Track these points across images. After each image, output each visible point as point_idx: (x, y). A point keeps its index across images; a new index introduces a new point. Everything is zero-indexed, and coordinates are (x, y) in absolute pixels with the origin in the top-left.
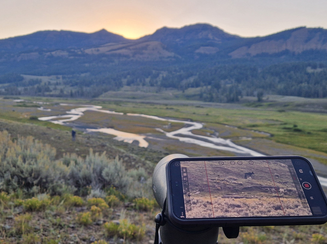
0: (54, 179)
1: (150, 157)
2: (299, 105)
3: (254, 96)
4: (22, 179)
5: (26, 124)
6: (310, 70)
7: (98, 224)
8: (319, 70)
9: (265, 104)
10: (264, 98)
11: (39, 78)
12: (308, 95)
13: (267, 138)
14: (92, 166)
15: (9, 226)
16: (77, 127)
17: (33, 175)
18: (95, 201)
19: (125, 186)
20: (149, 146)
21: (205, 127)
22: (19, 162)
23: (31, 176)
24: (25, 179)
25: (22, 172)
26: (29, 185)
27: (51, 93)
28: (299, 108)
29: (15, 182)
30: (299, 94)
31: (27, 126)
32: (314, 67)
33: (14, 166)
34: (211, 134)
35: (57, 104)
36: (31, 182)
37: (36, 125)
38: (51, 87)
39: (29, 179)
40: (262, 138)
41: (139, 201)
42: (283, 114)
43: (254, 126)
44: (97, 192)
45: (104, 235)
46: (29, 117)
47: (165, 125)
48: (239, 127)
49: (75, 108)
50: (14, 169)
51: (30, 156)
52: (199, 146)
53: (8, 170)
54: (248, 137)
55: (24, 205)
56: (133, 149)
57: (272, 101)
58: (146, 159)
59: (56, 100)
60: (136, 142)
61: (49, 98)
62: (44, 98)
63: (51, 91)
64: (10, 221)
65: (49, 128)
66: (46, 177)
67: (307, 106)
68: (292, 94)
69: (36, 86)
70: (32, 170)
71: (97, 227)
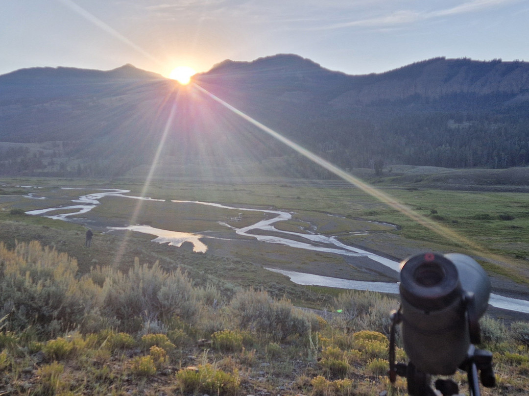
0: (83, 309)
1: (212, 268)
2: (437, 180)
3: (369, 167)
4: (34, 309)
5: (8, 222)
6: (452, 125)
7: (164, 374)
8: (466, 124)
9: (386, 179)
10: (385, 170)
11: (25, 145)
12: (451, 164)
13: (391, 231)
14: (141, 285)
15: (29, 383)
16: (89, 223)
17: (51, 302)
18: (155, 339)
19: (193, 314)
20: (207, 251)
21: (295, 218)
22: (28, 282)
23: (47, 304)
24: (38, 310)
25: (33, 298)
26: (44, 319)
27: (46, 171)
28: (439, 184)
29: (23, 315)
30: (438, 163)
31: (9, 225)
32: (459, 120)
33: (19, 290)
34: (306, 229)
35: (56, 188)
36: (47, 315)
37: (25, 224)
38: (45, 162)
39: (45, 310)
40: (385, 232)
41: (220, 336)
42: (415, 193)
43: (371, 214)
44: (155, 325)
45: (178, 389)
46: (8, 210)
47: (233, 216)
48: (349, 216)
49: (86, 193)
50: (18, 294)
51: (41, 272)
52: (288, 247)
53: (9, 296)
54: (363, 232)
55: (44, 350)
56: (183, 256)
57: (396, 175)
58: (206, 271)
59: (53, 182)
60: (189, 245)
61: (42, 178)
62: (35, 179)
63: (45, 167)
64: (29, 376)
65: (47, 228)
66: (72, 305)
67: (450, 180)
68: (427, 163)
69: (19, 160)
70: (49, 295)
71: (163, 378)
